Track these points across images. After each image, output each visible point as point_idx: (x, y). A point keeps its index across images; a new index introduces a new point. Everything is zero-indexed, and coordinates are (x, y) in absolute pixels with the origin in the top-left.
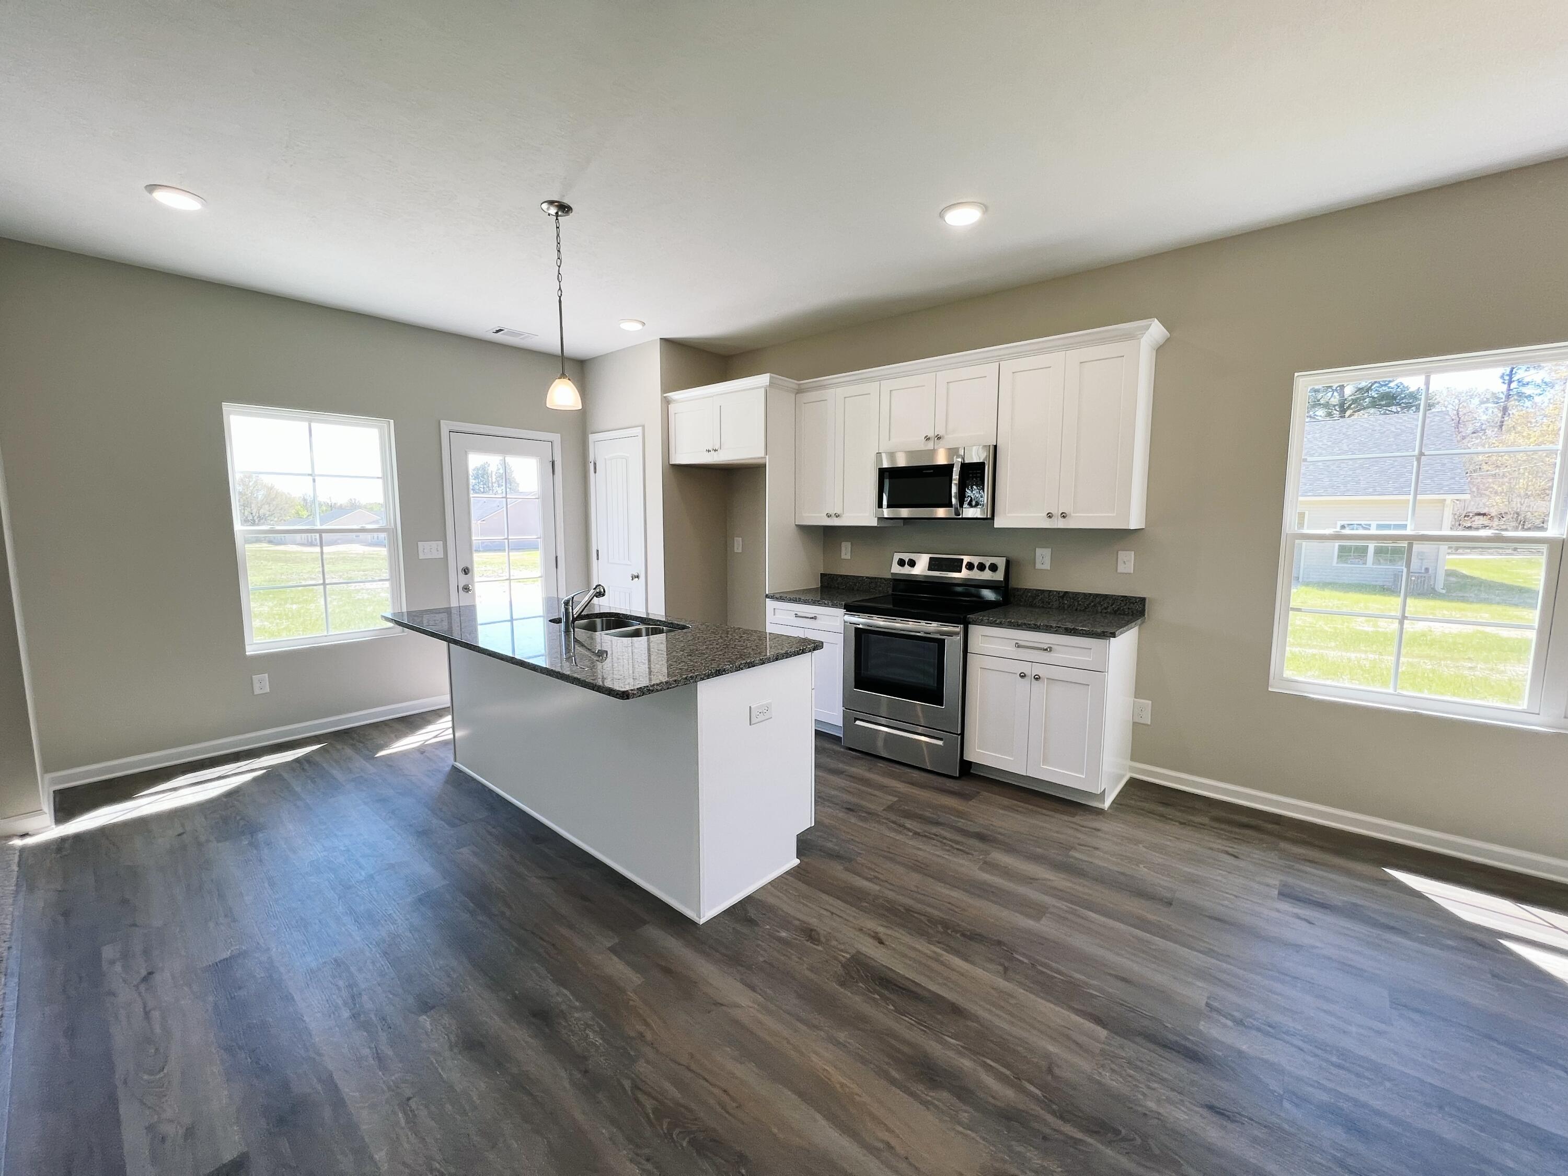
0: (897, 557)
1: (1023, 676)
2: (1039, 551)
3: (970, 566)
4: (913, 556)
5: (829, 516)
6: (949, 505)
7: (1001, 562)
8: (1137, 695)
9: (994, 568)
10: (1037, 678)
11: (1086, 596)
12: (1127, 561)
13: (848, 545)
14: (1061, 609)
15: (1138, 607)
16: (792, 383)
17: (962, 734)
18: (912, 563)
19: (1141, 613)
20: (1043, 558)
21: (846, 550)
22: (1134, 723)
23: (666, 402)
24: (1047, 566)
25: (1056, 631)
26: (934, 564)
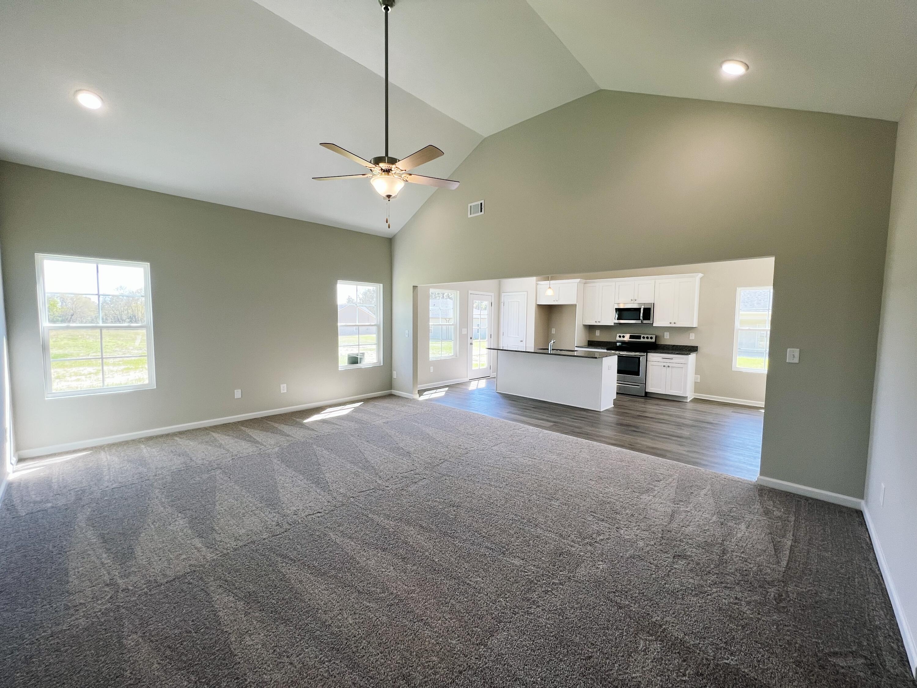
0: (618, 335)
1: (664, 366)
2: (665, 333)
3: (644, 338)
4: (624, 335)
5: (596, 322)
6: (640, 319)
7: (654, 337)
8: (696, 374)
9: (651, 338)
10: (669, 367)
11: (680, 346)
12: (692, 336)
13: (599, 331)
14: (673, 350)
15: (696, 349)
16: (584, 281)
17: (645, 384)
18: (624, 337)
19: (697, 350)
20: (667, 335)
21: (598, 333)
22: (695, 382)
23: (537, 284)
24: (668, 337)
25: (674, 354)
26: (631, 337)
